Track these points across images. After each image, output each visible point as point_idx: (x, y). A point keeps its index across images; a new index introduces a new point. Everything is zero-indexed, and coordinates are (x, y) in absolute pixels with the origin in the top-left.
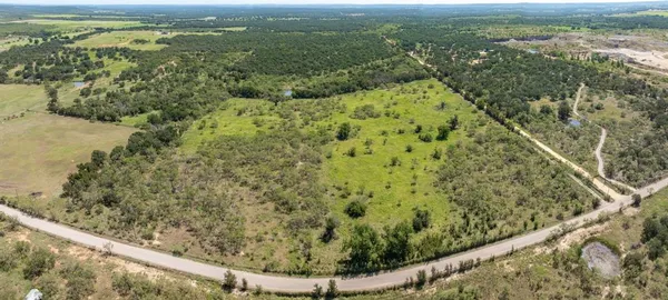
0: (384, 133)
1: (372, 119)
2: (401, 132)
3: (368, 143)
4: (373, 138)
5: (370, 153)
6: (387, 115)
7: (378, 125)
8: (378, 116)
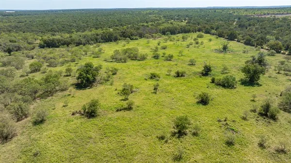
0: (153, 76)
1: (135, 63)
2: (179, 75)
3: (126, 92)
4: (135, 83)
5: (129, 108)
6: (156, 57)
7: (144, 68)
8: (143, 58)
